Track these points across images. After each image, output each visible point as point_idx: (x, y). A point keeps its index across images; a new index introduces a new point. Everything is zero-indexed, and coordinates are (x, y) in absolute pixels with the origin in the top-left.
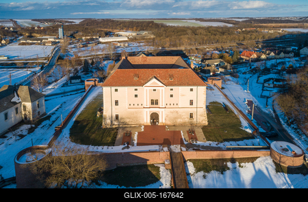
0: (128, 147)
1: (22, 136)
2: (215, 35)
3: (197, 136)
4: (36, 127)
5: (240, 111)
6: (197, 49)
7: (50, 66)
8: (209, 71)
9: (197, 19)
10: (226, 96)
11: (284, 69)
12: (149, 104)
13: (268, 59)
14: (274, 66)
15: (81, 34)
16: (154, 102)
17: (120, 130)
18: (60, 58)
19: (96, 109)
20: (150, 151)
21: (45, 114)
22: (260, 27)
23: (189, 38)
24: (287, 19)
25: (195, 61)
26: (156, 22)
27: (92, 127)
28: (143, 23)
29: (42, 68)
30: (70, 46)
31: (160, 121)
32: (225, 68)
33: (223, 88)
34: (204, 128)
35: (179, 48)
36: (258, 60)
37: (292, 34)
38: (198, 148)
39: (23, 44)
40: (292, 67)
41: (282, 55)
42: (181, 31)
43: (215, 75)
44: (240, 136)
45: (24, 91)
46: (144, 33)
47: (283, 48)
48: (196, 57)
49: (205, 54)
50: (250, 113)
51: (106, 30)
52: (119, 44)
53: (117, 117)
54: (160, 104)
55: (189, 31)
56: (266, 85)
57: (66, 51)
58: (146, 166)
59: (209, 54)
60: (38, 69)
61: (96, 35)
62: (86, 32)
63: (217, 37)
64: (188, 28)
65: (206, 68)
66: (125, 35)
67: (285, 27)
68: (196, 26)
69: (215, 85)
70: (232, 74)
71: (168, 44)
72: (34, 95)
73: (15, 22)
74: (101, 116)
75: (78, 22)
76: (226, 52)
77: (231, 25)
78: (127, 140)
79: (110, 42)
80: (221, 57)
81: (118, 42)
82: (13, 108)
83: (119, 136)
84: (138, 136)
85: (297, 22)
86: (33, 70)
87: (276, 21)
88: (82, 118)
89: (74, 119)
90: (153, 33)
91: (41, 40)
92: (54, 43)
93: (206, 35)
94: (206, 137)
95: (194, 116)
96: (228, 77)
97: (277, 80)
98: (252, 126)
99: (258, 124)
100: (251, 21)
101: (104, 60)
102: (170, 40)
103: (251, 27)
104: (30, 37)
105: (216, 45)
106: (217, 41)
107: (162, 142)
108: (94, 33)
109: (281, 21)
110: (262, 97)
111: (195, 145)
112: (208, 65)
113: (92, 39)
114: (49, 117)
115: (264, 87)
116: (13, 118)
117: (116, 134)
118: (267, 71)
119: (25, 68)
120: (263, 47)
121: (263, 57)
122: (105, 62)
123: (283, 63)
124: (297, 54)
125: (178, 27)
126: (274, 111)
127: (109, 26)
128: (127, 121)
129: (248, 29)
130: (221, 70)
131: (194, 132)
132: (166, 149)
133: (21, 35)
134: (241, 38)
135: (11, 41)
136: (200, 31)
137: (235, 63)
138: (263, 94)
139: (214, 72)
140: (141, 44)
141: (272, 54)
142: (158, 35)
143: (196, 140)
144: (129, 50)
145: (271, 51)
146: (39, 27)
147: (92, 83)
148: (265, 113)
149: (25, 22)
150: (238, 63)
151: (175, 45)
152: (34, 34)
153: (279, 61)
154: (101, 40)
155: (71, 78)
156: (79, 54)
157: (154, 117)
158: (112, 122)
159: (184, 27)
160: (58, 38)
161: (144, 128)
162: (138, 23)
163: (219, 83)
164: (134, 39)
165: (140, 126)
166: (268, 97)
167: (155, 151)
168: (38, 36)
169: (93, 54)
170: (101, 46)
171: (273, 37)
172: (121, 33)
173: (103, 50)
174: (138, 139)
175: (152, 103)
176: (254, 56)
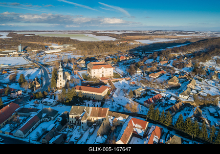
5: (120, 74)
13: (130, 59)
24: (144, 32)
32: (115, 64)
36: (126, 60)
41: (135, 57)
48: (102, 60)
59: (108, 58)
70: (117, 66)
76: (114, 57)
80: (113, 59)
85: (149, 35)
93: (104, 48)
95: (111, 75)
102: (88, 51)
103: (125, 40)
106: (109, 51)
120: (129, 53)
121: (128, 58)
124: (140, 57)
130: (113, 64)
134: (120, 49)
141: (131, 57)
145: (131, 55)
150: (119, 61)
165: (100, 78)
176: (125, 58)
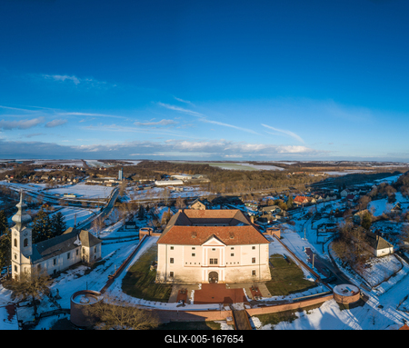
0: (183, 305)
1: (79, 276)
2: (269, 179)
3: (262, 292)
4: (92, 270)
5: (301, 262)
6: (252, 195)
7: (109, 208)
8: (266, 220)
9: (250, 163)
10: (286, 246)
11: (332, 214)
12: (207, 263)
13: (318, 203)
14: (323, 209)
15: (138, 176)
16: (214, 261)
17: (175, 287)
18: (118, 201)
19: (149, 261)
20: (209, 310)
21: (100, 258)
22: (307, 171)
23: (244, 184)
25: (251, 208)
26: (211, 165)
27: (144, 281)
28: (198, 166)
29: (101, 210)
30: (127, 189)
31: (220, 279)
32: (282, 215)
33: (282, 238)
34: (268, 283)
35: (234, 194)
36: (309, 204)
37: (332, 177)
38: (263, 305)
39: (89, 184)
40: (338, 211)
41: (328, 198)
42: (236, 175)
43: (272, 223)
44: (305, 287)
45: (84, 235)
46: (199, 177)
47: (328, 191)
48: (253, 203)
49: (261, 201)
50: (310, 261)
51: (162, 172)
52: (174, 189)
53: (172, 274)
54: (220, 264)
55: (245, 176)
56: (320, 230)
57: (124, 193)
58: (204, 323)
59: (265, 200)
60: (98, 210)
61: (152, 178)
62: (143, 174)
63: (271, 182)
64: (243, 172)
65: (264, 216)
66: (181, 178)
67: (326, 170)
68: (250, 170)
69: (274, 236)
70: (288, 221)
71: (223, 190)
72: (93, 241)
73: (85, 162)
74: (155, 270)
75: (136, 163)
76: (281, 198)
77: (282, 169)
78: (183, 298)
79: (165, 186)
80: (277, 204)
81: (174, 186)
82: (75, 250)
83: (173, 294)
84: (195, 294)
86: (94, 210)
87: (319, 165)
88: (135, 269)
89: (127, 270)
90: (209, 178)
91: (103, 180)
92: (114, 184)
93: (261, 180)
94: (271, 293)
95: (257, 273)
96: (285, 225)
97: (329, 225)
98: (314, 275)
99: (319, 272)
100: (299, 165)
101: (159, 206)
102: (226, 185)
103: (300, 171)
104: (95, 177)
105: (270, 190)
106: (271, 186)
107: (223, 300)
108: (151, 175)
109: (322, 165)
110: (318, 243)
111: (260, 302)
112: (265, 213)
113: (148, 182)
114: (103, 262)
115: (318, 232)
116: (74, 258)
117: (170, 290)
118: (318, 216)
119: (88, 207)
120: (312, 191)
121: (313, 201)
122: (160, 209)
123: (330, 206)
124: (339, 197)
125: (233, 171)
126: (331, 257)
127: (164, 169)
128: (183, 278)
129: (298, 173)
130: (277, 217)
131: (257, 289)
132: (227, 308)
133: (88, 175)
134: (293, 182)
135: (80, 181)
136: (255, 175)
137: (289, 209)
138: (319, 240)
139: (271, 220)
140: (197, 189)
141: (320, 198)
142: (214, 180)
143: (261, 296)
144: (183, 195)
145: (319, 194)
146: (103, 168)
147: (146, 233)
148: (323, 259)
149: (92, 163)
150: (293, 208)
151: (230, 191)
152: (98, 175)
153: (326, 204)
154: (157, 183)
155: (127, 223)
156: (136, 198)
157: (213, 276)
158: (166, 278)
159: (239, 171)
160: (118, 180)
161: (202, 287)
162: (193, 165)
163: (278, 233)
164: (188, 183)
165: (197, 284)
166: (323, 243)
167: (215, 310)
168: (101, 177)
169: (149, 198)
170: (157, 190)
171: (319, 181)
172: (176, 176)
173: (159, 194)
174: (195, 297)
175: (211, 262)
176: (306, 201)
